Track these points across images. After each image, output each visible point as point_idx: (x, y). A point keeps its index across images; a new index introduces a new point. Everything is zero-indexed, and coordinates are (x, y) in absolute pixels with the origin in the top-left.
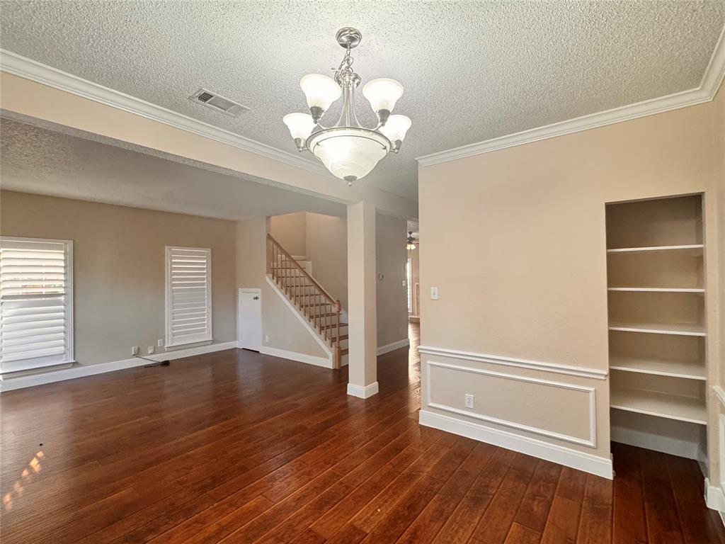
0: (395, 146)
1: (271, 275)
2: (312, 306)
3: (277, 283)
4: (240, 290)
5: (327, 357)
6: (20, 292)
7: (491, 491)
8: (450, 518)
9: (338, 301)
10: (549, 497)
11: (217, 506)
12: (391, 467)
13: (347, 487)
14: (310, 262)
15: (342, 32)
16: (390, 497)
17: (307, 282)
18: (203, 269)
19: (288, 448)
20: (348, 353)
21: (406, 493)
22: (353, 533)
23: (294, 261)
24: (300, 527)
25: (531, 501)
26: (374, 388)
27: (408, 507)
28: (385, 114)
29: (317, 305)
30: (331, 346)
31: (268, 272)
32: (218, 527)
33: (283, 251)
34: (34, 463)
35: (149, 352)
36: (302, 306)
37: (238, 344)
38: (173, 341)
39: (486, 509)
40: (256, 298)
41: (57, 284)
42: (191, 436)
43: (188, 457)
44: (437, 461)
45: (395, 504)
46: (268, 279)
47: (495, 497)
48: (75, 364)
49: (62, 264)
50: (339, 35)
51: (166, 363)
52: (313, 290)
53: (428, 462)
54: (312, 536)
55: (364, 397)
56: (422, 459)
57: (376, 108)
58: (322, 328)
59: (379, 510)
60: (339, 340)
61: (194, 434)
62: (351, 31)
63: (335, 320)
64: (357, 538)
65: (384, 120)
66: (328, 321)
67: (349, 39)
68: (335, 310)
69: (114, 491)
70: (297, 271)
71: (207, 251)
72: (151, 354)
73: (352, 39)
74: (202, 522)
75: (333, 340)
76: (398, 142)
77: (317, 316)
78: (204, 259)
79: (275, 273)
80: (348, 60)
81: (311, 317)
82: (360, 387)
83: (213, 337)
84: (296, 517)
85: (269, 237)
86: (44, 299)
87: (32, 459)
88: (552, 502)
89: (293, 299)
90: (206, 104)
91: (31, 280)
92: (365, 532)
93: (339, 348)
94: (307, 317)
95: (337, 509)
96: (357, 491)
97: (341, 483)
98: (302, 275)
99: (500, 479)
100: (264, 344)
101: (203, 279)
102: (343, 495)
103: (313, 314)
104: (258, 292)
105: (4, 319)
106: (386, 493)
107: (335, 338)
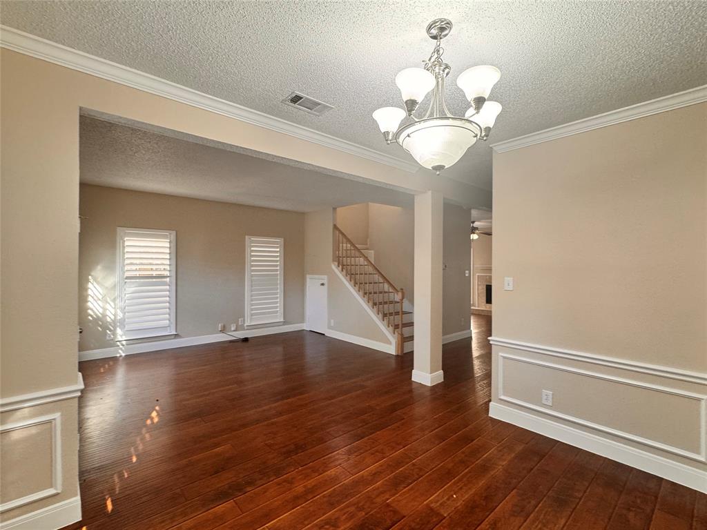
0: (483, 134)
1: (336, 263)
2: (375, 293)
3: (342, 271)
4: (308, 277)
5: (390, 343)
6: (138, 274)
7: (577, 494)
8: (532, 515)
9: (402, 289)
10: (648, 510)
11: (301, 471)
12: (463, 456)
13: (421, 470)
14: (372, 252)
15: (432, 25)
16: (465, 485)
17: (370, 269)
18: (277, 257)
19: (360, 425)
20: (413, 340)
21: (482, 483)
22: (431, 514)
23: (359, 250)
24: (379, 500)
25: (625, 512)
26: (439, 376)
27: (486, 497)
28: (480, 101)
29: (381, 293)
30: (394, 333)
31: (334, 261)
32: (304, 489)
33: (349, 241)
34: (154, 414)
35: (233, 329)
36: (365, 293)
37: (306, 326)
38: (251, 320)
39: (572, 512)
40: (323, 284)
41: (162, 267)
42: (273, 405)
43: (272, 424)
44: (513, 455)
45: (471, 492)
46: (334, 267)
47: (582, 501)
48: (176, 336)
49: (168, 251)
50: (430, 28)
51: (246, 340)
52: (377, 278)
53: (503, 455)
54: (391, 511)
55: (429, 384)
56: (495, 452)
57: (470, 97)
58: (385, 315)
59: (455, 496)
60: (402, 327)
61: (276, 404)
62: (443, 22)
63: (398, 306)
64: (435, 520)
65: (478, 108)
66: (391, 308)
67: (440, 30)
68: (398, 297)
69: (217, 445)
70: (362, 259)
71: (280, 241)
72: (234, 331)
73: (442, 29)
74: (290, 482)
75: (396, 327)
76: (488, 129)
77: (380, 303)
78: (277, 247)
79: (341, 262)
80: (438, 51)
81: (375, 304)
82: (425, 374)
83: (284, 319)
84: (374, 490)
85: (335, 227)
86: (154, 280)
87: (152, 412)
88: (652, 516)
89: (357, 286)
90: (296, 105)
91: (142, 264)
92: (442, 515)
93: (402, 335)
94: (371, 304)
95: (412, 489)
96: (430, 475)
97: (414, 465)
98: (366, 263)
99: (586, 484)
100: (330, 327)
101: (276, 266)
102: (417, 477)
103: (377, 301)
104: (325, 279)
105: (127, 295)
106: (460, 480)
107: (398, 325)
